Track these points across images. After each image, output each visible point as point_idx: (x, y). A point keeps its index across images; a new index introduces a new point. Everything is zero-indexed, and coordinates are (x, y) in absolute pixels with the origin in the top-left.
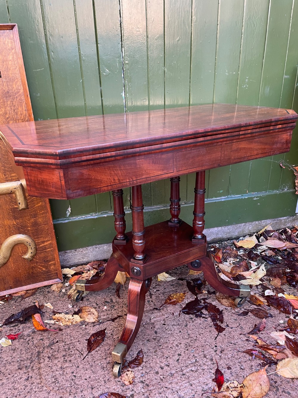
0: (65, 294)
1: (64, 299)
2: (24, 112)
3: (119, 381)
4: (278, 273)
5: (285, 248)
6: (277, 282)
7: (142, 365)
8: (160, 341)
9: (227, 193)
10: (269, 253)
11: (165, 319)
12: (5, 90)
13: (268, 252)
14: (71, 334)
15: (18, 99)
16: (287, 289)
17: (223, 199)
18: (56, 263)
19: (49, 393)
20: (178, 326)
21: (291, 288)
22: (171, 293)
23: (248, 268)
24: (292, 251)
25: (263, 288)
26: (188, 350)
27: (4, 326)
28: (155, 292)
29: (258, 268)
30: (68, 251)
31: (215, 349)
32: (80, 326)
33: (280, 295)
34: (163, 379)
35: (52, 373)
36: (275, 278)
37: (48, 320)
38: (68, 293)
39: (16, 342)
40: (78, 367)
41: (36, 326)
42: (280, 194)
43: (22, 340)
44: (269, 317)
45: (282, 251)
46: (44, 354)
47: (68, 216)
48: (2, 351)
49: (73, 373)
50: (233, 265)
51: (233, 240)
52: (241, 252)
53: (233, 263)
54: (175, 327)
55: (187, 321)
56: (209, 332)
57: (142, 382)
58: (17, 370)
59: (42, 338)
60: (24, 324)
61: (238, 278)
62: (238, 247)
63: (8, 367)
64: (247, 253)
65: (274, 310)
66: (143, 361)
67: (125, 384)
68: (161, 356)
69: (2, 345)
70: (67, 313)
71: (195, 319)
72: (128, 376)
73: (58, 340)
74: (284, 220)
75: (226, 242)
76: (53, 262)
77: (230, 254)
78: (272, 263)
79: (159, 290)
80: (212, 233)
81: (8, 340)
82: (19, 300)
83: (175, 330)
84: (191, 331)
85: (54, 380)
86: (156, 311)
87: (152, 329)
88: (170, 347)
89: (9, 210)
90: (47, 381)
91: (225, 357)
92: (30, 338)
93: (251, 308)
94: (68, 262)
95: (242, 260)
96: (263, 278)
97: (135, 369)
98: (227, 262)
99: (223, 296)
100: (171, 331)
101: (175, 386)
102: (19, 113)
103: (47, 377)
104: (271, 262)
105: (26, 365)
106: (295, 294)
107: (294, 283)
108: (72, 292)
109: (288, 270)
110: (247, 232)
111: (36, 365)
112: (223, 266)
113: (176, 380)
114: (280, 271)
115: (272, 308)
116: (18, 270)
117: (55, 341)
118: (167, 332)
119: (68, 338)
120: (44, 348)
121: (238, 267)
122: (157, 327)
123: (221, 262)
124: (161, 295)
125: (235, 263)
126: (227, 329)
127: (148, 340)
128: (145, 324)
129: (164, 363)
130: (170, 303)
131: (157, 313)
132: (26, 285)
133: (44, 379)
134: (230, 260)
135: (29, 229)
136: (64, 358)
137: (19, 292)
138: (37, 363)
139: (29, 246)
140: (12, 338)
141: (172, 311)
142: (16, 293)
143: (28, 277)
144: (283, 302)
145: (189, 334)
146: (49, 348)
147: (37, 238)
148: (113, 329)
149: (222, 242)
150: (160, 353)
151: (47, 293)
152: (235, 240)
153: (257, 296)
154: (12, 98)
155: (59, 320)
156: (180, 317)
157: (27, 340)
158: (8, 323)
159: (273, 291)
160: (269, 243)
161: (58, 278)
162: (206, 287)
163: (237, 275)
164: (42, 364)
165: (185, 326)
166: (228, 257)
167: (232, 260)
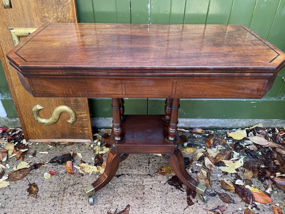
0: (92, 148)
1: (91, 152)
4: (253, 167)
5: (267, 146)
6: (249, 174)
8: (145, 201)
10: (252, 148)
11: (154, 185)
13: (252, 146)
14: (88, 180)
15: (67, 7)
16: (255, 182)
18: (89, 129)
20: (161, 193)
22: (164, 165)
23: (229, 158)
24: (273, 150)
25: (236, 177)
27: (50, 164)
28: (153, 162)
29: (238, 160)
30: (100, 118)
32: (96, 175)
33: (247, 187)
35: (69, 205)
36: (250, 170)
37: (76, 166)
38: (94, 149)
39: (53, 177)
40: (86, 205)
41: (68, 169)
42: (276, 101)
43: (57, 176)
44: (232, 203)
45: (264, 148)
46: (68, 190)
48: (44, 182)
49: (81, 209)
50: (219, 152)
51: (227, 130)
52: (229, 142)
53: (220, 150)
54: (159, 193)
55: (168, 190)
56: (181, 203)
58: (49, 197)
59: (70, 178)
60: (61, 165)
61: (219, 164)
62: (228, 136)
63: (44, 194)
64: (234, 143)
65: (238, 197)
68: (142, 212)
69: (45, 177)
70: (90, 164)
71: (175, 190)
73: (79, 182)
74: (276, 121)
75: (220, 131)
76: (87, 128)
77: (220, 141)
78: (251, 157)
79: (156, 160)
80: (210, 122)
81: (49, 174)
82: (63, 146)
83: (157, 195)
84: (169, 199)
85: (69, 211)
86: (149, 177)
87: (142, 190)
88: (150, 207)
90: (64, 210)
92: (63, 176)
93: (221, 191)
94: (99, 125)
95: (228, 149)
96: (239, 169)
98: (215, 148)
99: (202, 177)
100: (155, 195)
102: (67, 18)
103: (65, 207)
104: (251, 155)
105: (55, 195)
106: (260, 188)
107: (263, 179)
108: (97, 148)
109: (263, 166)
110: (240, 125)
111: (61, 197)
112: (211, 151)
114: (256, 165)
115: (237, 196)
116: (64, 128)
117: (77, 182)
118: (152, 195)
119: (86, 182)
120: (69, 186)
121: (223, 154)
122: (146, 189)
123: (210, 147)
124: (157, 165)
125: (222, 150)
126: (196, 204)
127: (137, 198)
128: (139, 185)
130: (161, 173)
131: (149, 179)
132: (69, 139)
133: (63, 208)
134: (218, 147)
135: (72, 103)
136: (79, 197)
137: (64, 142)
138: (62, 196)
139: (71, 115)
140: (52, 174)
141: (160, 179)
142: (62, 142)
143: (70, 134)
144: (247, 193)
145: (166, 201)
146: (72, 187)
147: (77, 111)
148: (116, 183)
149: (217, 130)
150: (141, 210)
151: (81, 145)
152: (229, 130)
153: (228, 183)
154: (63, 6)
155: (83, 168)
156: (164, 186)
157: (61, 177)
158: (52, 162)
159: (243, 182)
160: (255, 139)
161: (89, 139)
162: (192, 166)
163: (219, 162)
164: (65, 197)
165: (166, 194)
166: (217, 144)
167: (220, 147)
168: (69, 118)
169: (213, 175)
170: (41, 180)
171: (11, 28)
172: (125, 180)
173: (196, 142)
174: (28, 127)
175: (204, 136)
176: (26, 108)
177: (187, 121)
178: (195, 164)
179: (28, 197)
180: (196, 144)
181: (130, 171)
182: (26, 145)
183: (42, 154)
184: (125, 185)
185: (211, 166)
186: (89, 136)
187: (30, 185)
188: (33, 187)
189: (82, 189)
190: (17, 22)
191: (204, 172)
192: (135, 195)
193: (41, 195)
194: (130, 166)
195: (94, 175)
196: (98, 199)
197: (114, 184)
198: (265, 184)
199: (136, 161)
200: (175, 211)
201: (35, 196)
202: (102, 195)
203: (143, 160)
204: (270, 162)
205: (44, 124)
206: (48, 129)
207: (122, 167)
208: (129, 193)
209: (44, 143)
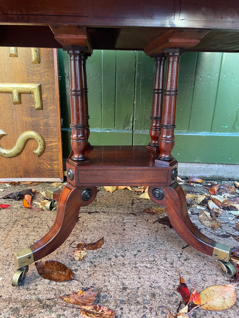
3: (70, 256)
7: (98, 250)
8: (125, 237)
11: (138, 222)
17: (227, 134)
18: (60, 163)
19: (6, 249)
20: (148, 230)
22: (153, 206)
26: (149, 250)
27: (3, 199)
28: (138, 203)
31: (179, 255)
34: (113, 266)
35: (17, 236)
37: (37, 202)
41: (24, 204)
43: (9, 210)
46: (20, 222)
50: (227, 199)
51: (234, 181)
53: (228, 197)
54: (145, 230)
55: (159, 228)
56: (179, 241)
57: (91, 262)
59: (25, 212)
60: (18, 201)
61: (228, 208)
62: (238, 186)
66: (100, 247)
67: (75, 260)
68: (120, 248)
71: (167, 229)
72: (81, 254)
73: (37, 215)
75: (226, 182)
76: (57, 162)
77: (227, 190)
79: (141, 202)
82: (24, 186)
83: (143, 232)
84: (160, 237)
85: (15, 241)
86: (132, 215)
87: (121, 227)
88: (133, 243)
91: (188, 265)
92: (17, 210)
93: (235, 233)
97: (90, 251)
98: (221, 195)
99: (206, 218)
100: (140, 232)
101: (123, 274)
103: (12, 237)
112: (216, 197)
113: (126, 270)
116: (28, 163)
117: (34, 216)
118: (136, 232)
119: (46, 216)
120: (22, 219)
121: (233, 201)
122: (127, 226)
123: (215, 195)
124: (143, 205)
125: (230, 197)
127: (114, 234)
128: (117, 222)
129: (120, 254)
130: (148, 213)
131: (132, 217)
133: (8, 238)
134: (225, 195)
135: (41, 128)
136: (34, 229)
137: (26, 182)
138: (10, 227)
139: (39, 143)
141: (147, 218)
143: (35, 170)
145: (156, 239)
146: (26, 220)
147: (47, 137)
148: (86, 219)
149: (221, 181)
150: (120, 245)
151: (46, 186)
152: (237, 181)
155: (44, 203)
156: (153, 224)
157: (13, 211)
158: (6, 198)
161: (59, 177)
162: (191, 209)
163: (229, 206)
164: (14, 228)
165: (155, 232)
166: (224, 192)
167: (227, 195)
168: (36, 149)
169: (221, 217)
172: (99, 217)
175: (206, 185)
178: (195, 207)
180: (195, 191)
181: (107, 209)
184: (98, 221)
185: (218, 210)
186: (59, 173)
191: (209, 214)
192: (112, 231)
194: (106, 205)
199: (116, 202)
200: (169, 249)
203: (125, 201)
205: (4, 155)
206: (9, 164)
207: (96, 206)
208: (103, 228)
209: (2, 182)
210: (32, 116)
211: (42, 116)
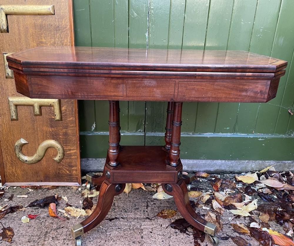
0: (80, 192)
1: (78, 196)
2: (68, 43)
4: (269, 210)
5: (282, 189)
6: (265, 217)
8: (143, 245)
9: (234, 131)
10: (266, 191)
11: (154, 228)
12: (56, 25)
13: (265, 189)
14: (75, 224)
15: (65, 33)
16: (273, 225)
17: (229, 135)
18: (78, 169)
20: (162, 236)
21: (278, 225)
22: (165, 208)
23: (241, 200)
24: (289, 193)
25: (250, 220)
27: (29, 207)
28: (152, 205)
29: (251, 202)
30: (90, 159)
36: (265, 213)
37: (61, 209)
38: (83, 192)
39: (33, 221)
41: (50, 213)
42: (286, 138)
43: (38, 220)
45: (279, 192)
46: (50, 234)
47: (92, 130)
48: (21, 226)
50: (228, 196)
51: (235, 174)
52: (239, 186)
53: (229, 194)
54: (160, 236)
55: (171, 234)
58: (26, 242)
59: (52, 222)
60: (43, 209)
61: (229, 207)
62: (238, 180)
63: (21, 238)
64: (245, 187)
65: (254, 241)
69: (22, 221)
70: (77, 207)
71: (179, 234)
73: (64, 226)
74: (289, 163)
75: (227, 175)
76: (75, 168)
77: (228, 185)
78: (266, 200)
79: (155, 204)
80: (216, 164)
81: (27, 218)
82: (45, 190)
83: (159, 239)
84: (172, 243)
86: (148, 220)
87: (140, 234)
89: (48, 119)
92: (44, 220)
93: (234, 235)
94: (89, 168)
95: (238, 192)
96: (253, 212)
98: (224, 192)
99: (211, 220)
100: (156, 239)
102: (65, 44)
104: (266, 199)
105: (34, 240)
106: (279, 231)
107: (282, 221)
108: (86, 191)
109: (280, 209)
110: (249, 169)
111: (42, 242)
112: (219, 194)
114: (272, 208)
115: (254, 239)
116: (48, 168)
117: (61, 226)
118: (152, 239)
119: (72, 226)
120: (51, 230)
121: (233, 198)
122: (144, 233)
123: (218, 191)
124: (156, 208)
125: (231, 194)
128: (136, 229)
130: (161, 217)
131: (148, 222)
132: (52, 182)
134: (226, 191)
135: (61, 137)
136: (64, 241)
137: (47, 186)
138: (42, 240)
139: (58, 151)
140: (31, 217)
141: (161, 223)
142: (45, 186)
143: (55, 175)
144: (265, 236)
145: (169, 245)
146: (55, 231)
147: (66, 146)
148: (108, 227)
149: (224, 174)
151: (67, 189)
152: (237, 174)
153: (242, 226)
154: (61, 32)
155: (69, 211)
156: (166, 229)
157: (41, 221)
158: (32, 205)
159: (259, 225)
160: (268, 182)
161: (77, 182)
162: (198, 209)
163: (229, 205)
164: (46, 242)
165: (168, 238)
166: (226, 187)
167: (229, 191)
168: (55, 156)
169: (223, 218)
170: (18, 224)
171: (5, 53)
172: (119, 224)
173: (201, 186)
174: (7, 166)
175: (210, 180)
176: (7, 143)
177: (190, 162)
178: (201, 207)
179: (1, 241)
180: (201, 187)
181: (125, 214)
182: (1, 189)
183: (19, 198)
184: (119, 228)
185: (220, 209)
186: (77, 178)
187: (4, 229)
188: (7, 231)
189: (67, 233)
190: (12, 47)
191: (213, 215)
192: (132, 239)
193: (17, 240)
194: (125, 209)
195: (82, 219)
196: (87, 244)
197: (106, 228)
198: (285, 227)
199: (132, 205)
201: (9, 241)
202: (92, 239)
203: (140, 203)
204: (288, 205)
205: (26, 162)
206: (30, 170)
207: (115, 211)
208: (124, 237)
209: (24, 186)
210: (52, 127)
211: (61, 127)
